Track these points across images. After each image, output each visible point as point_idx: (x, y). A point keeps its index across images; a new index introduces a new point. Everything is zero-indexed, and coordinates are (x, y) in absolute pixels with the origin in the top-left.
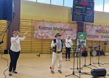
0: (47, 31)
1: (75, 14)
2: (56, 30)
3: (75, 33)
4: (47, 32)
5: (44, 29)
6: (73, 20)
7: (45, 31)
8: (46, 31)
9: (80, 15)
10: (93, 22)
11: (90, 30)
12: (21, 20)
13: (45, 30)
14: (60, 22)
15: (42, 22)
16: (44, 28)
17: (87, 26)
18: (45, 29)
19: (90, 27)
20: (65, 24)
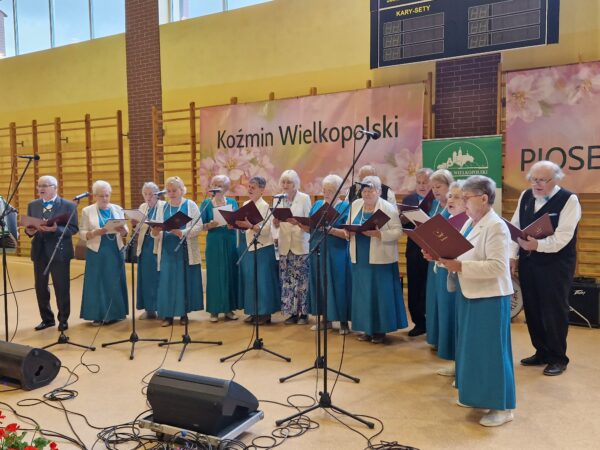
0: (251, 157)
3: (413, 151)
4: (253, 161)
5: (239, 146)
7: (244, 155)
8: (249, 152)
11: (544, 104)
13: (244, 151)
15: (228, 112)
16: (238, 141)
18: (243, 143)
20: (342, 97)
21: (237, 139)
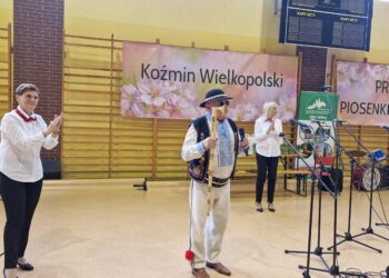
0: (174, 88)
1: (293, 13)
2: (210, 82)
3: (289, 96)
4: (176, 92)
5: (162, 79)
6: (281, 40)
7: (166, 86)
8: (171, 85)
9: (312, 18)
10: (368, 50)
11: (351, 80)
12: (67, 40)
13: (167, 83)
14: (226, 49)
15: (154, 49)
16: (162, 75)
17: (341, 67)
18: (167, 77)
19: (353, 69)
20: (250, 56)
21: (161, 74)
